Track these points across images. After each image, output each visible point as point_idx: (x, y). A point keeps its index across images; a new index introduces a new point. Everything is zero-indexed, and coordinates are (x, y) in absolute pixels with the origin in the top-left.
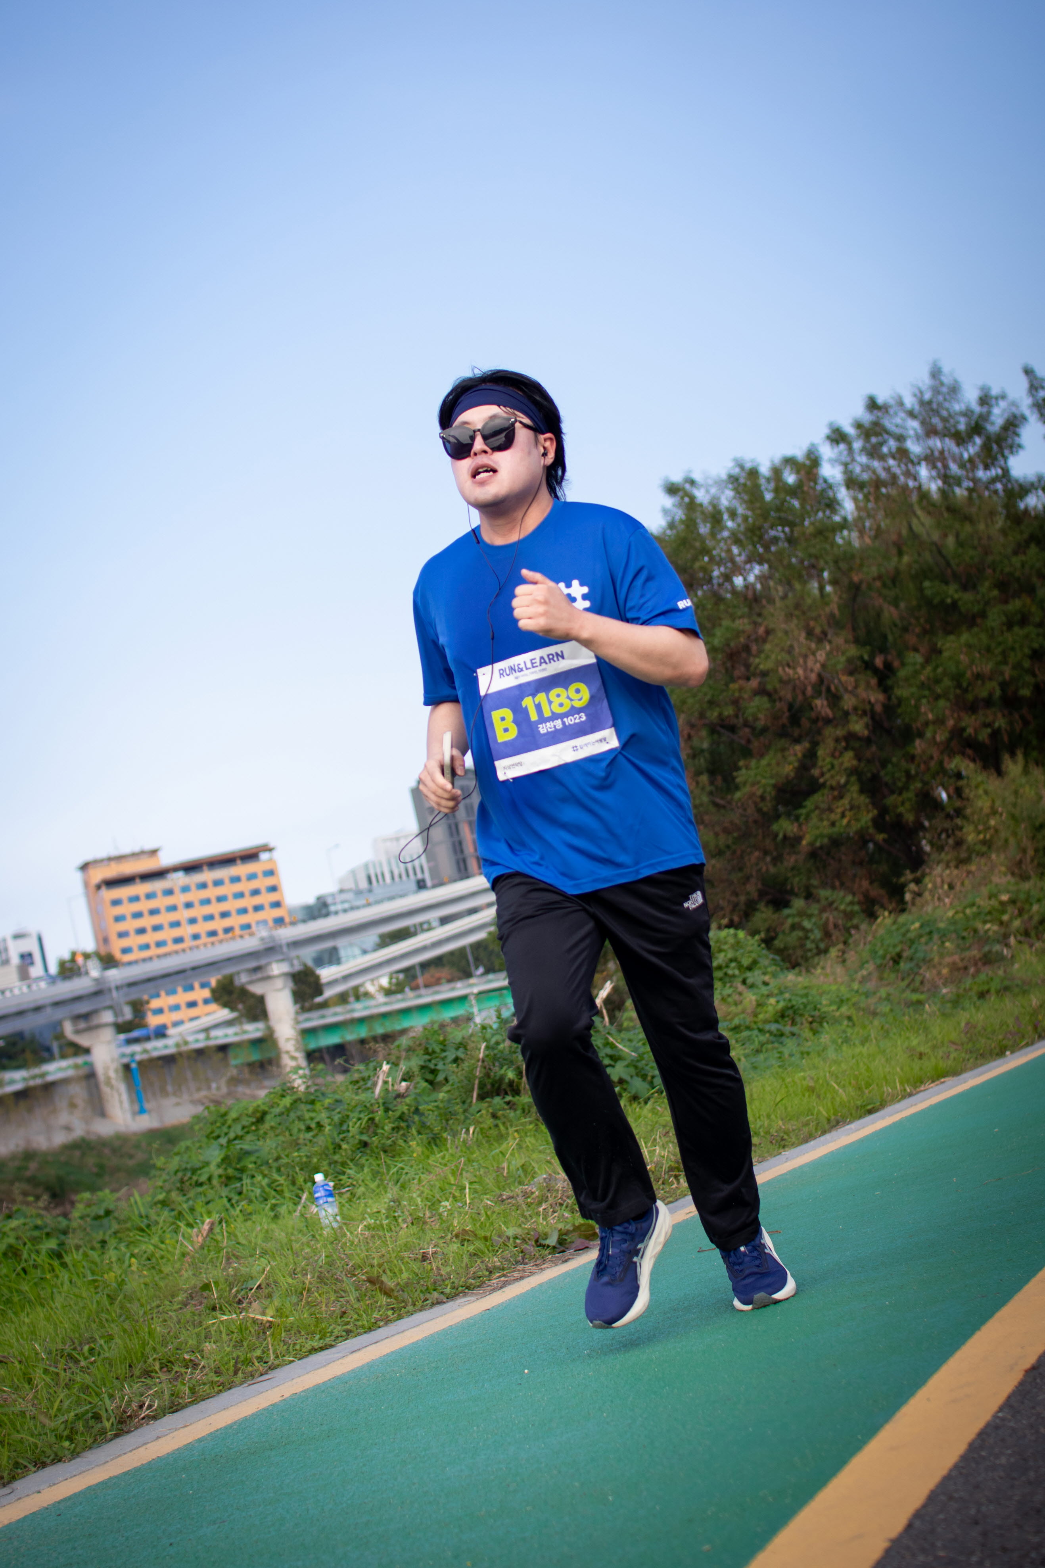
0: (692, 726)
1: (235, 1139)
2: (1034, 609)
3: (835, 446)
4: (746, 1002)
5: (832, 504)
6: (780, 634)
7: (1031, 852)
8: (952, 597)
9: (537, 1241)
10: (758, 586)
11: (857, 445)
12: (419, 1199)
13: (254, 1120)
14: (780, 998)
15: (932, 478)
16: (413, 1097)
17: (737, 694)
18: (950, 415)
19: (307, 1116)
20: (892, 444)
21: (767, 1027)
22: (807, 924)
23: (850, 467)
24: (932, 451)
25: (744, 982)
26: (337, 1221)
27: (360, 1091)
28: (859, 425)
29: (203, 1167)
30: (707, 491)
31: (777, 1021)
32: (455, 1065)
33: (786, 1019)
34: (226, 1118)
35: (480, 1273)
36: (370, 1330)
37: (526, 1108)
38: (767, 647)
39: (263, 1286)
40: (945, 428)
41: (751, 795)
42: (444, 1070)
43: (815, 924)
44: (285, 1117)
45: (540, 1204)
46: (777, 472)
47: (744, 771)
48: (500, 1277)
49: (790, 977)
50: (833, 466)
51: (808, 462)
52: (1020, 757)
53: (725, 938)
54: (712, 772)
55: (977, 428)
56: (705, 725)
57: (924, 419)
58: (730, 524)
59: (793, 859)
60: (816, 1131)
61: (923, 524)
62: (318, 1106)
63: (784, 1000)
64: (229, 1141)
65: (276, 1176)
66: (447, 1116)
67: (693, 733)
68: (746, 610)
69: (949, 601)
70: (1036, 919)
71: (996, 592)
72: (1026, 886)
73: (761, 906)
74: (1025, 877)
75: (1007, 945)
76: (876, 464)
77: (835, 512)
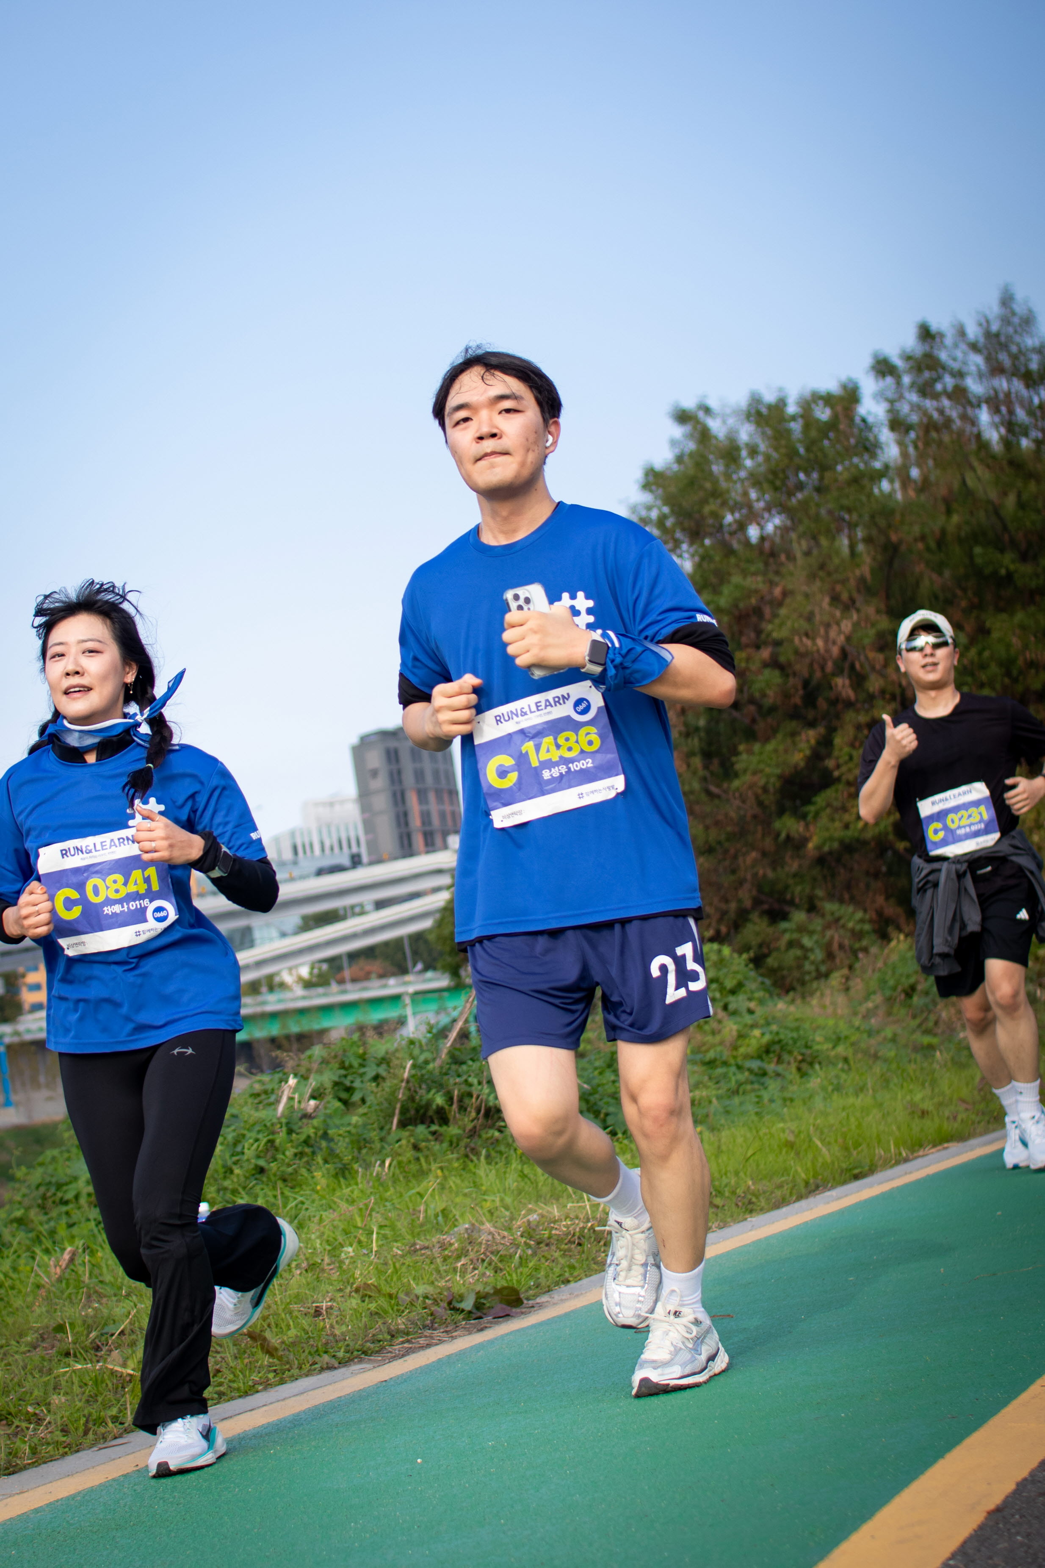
3: (881, 378)
4: (723, 1032)
5: (871, 447)
6: (799, 597)
8: (1007, 569)
9: (450, 1303)
10: (777, 539)
11: (907, 380)
12: (319, 1241)
14: (763, 1030)
15: (994, 424)
16: (322, 1118)
18: (1020, 352)
20: (948, 380)
21: (748, 1064)
22: (806, 942)
23: (897, 405)
24: (996, 392)
25: (723, 1008)
27: (261, 1106)
28: (909, 357)
29: (71, 1182)
31: (759, 1058)
32: (374, 1084)
33: (771, 1056)
35: (380, 1337)
36: (248, 1394)
37: (455, 1140)
38: (782, 612)
39: (128, 1332)
40: (1014, 366)
41: (752, 785)
42: (361, 1089)
43: (816, 942)
45: (459, 1257)
46: (807, 408)
47: (744, 757)
48: (405, 1342)
49: (780, 1005)
50: (878, 402)
51: (844, 398)
57: (990, 354)
58: (748, 462)
59: (796, 863)
61: (979, 479)
63: (768, 1033)
66: (360, 1143)
69: (1003, 572)
73: (755, 916)
76: (927, 403)
77: (874, 456)
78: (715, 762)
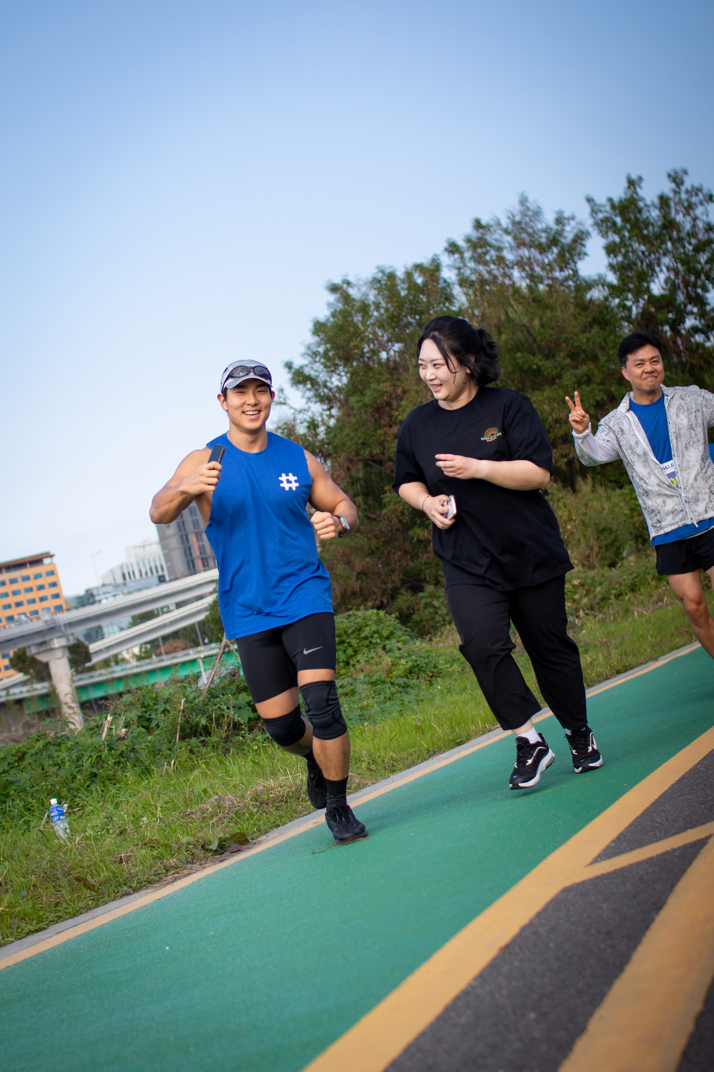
0: (351, 461)
1: (3, 773)
2: (596, 372)
3: (451, 255)
4: (384, 663)
5: (449, 298)
6: (413, 394)
7: (596, 549)
8: (537, 365)
9: (203, 847)
10: (398, 359)
11: (467, 255)
12: (126, 816)
13: (17, 758)
14: (408, 659)
15: (522, 278)
16: (129, 740)
17: (382, 438)
18: (534, 232)
19: (55, 754)
20: (493, 253)
21: (398, 681)
22: (436, 603)
23: (462, 271)
24: (522, 258)
25: (384, 648)
26: (67, 833)
27: (94, 735)
28: (468, 240)
30: (359, 290)
31: (406, 676)
32: (163, 715)
33: (414, 674)
35: (160, 872)
36: (75, 914)
38: (403, 403)
39: (3, 884)
40: (531, 241)
41: (394, 511)
42: (156, 719)
43: (442, 603)
44: (39, 755)
45: (212, 817)
46: (409, 275)
47: (388, 494)
48: (174, 874)
49: (419, 645)
50: (450, 270)
51: (431, 268)
52: (589, 480)
53: (370, 616)
54: (366, 495)
55: (554, 241)
56: (360, 460)
57: (516, 235)
58: (375, 313)
59: (425, 556)
60: (418, 760)
61: (516, 312)
62: (63, 747)
63: (412, 661)
65: (30, 800)
66: (155, 752)
67: (350, 466)
68: (388, 376)
69: (535, 367)
70: (599, 597)
71: (568, 361)
72: (592, 573)
73: (403, 591)
74: (592, 567)
75: (578, 617)
76: (481, 268)
77: (452, 303)
78: (371, 498)
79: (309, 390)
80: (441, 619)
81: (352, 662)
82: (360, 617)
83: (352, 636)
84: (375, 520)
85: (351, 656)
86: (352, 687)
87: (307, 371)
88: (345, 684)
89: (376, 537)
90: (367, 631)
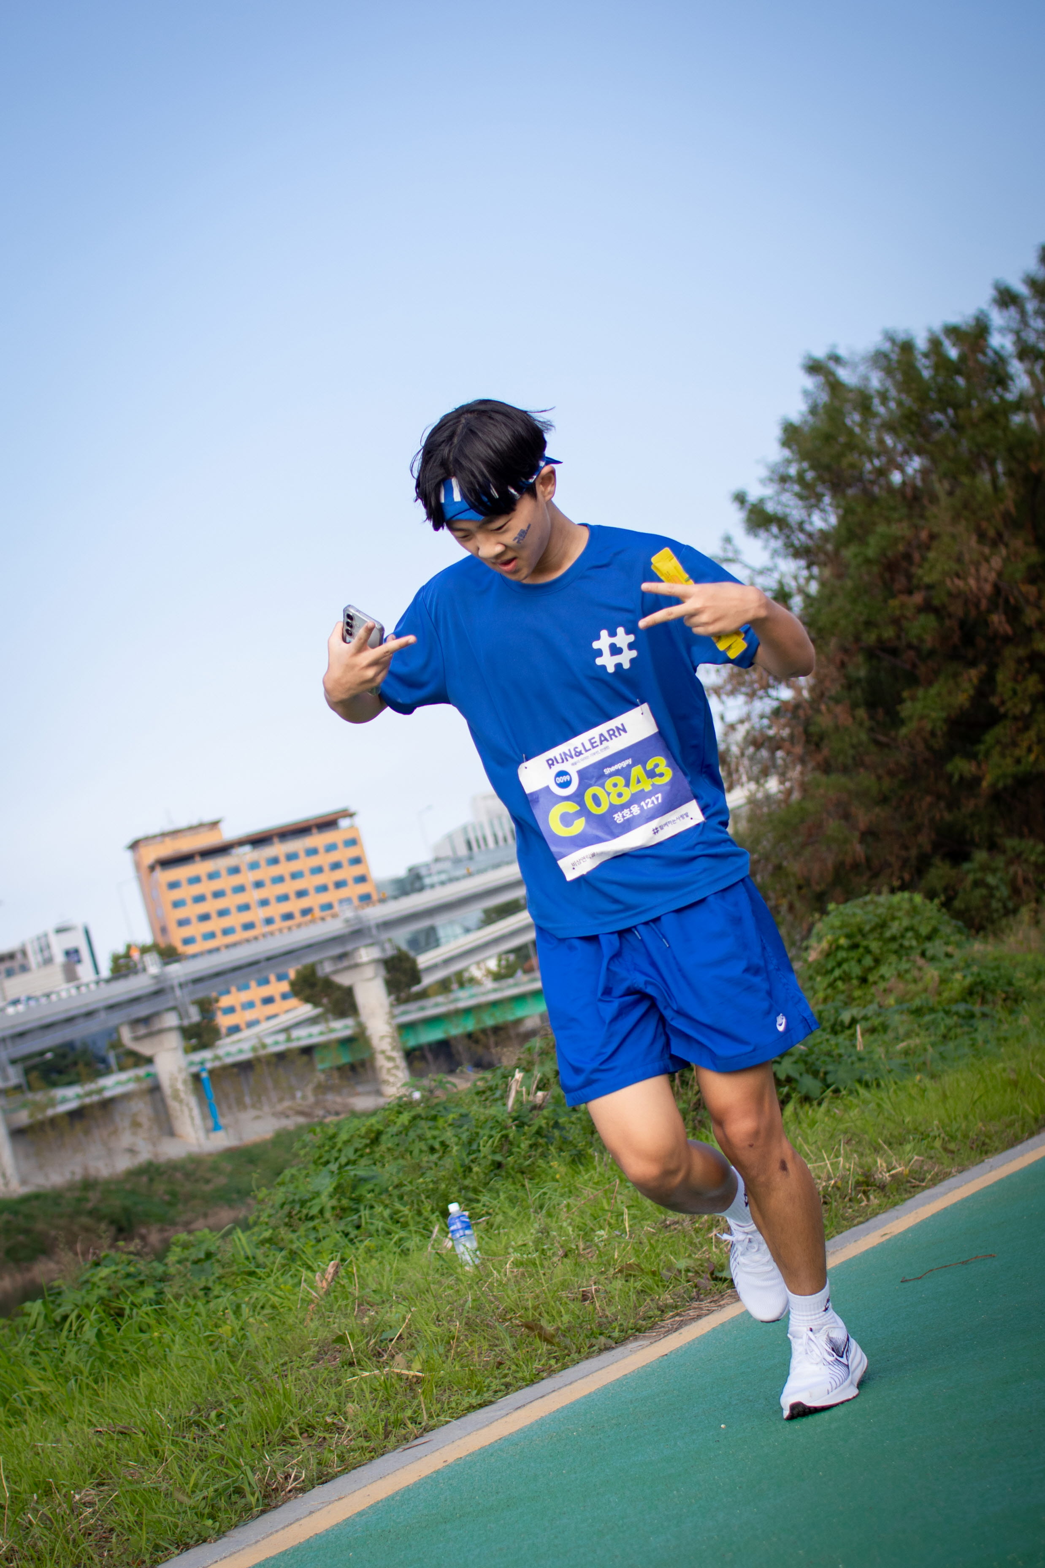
0: (846, 651)
1: (347, 1164)
3: (1005, 309)
4: (927, 978)
5: (1002, 380)
6: (946, 539)
9: (712, 1272)
10: (919, 483)
11: (1031, 307)
12: (570, 1229)
13: (368, 1141)
14: (967, 972)
16: (551, 1108)
17: (898, 612)
19: (429, 1134)
21: (954, 1008)
22: (991, 880)
23: (1024, 334)
25: (923, 954)
26: (477, 1257)
27: (488, 1103)
28: (1032, 282)
29: (314, 1198)
30: (854, 370)
31: (964, 1000)
33: (975, 996)
34: (336, 1140)
35: (651, 1313)
36: (532, 1382)
38: (931, 555)
39: (405, 1336)
41: (919, 731)
43: (1001, 879)
44: (403, 1136)
46: (935, 344)
47: (909, 703)
48: (673, 1317)
49: (978, 947)
50: (1004, 335)
51: (974, 332)
53: (899, 903)
54: (871, 706)
56: (861, 649)
58: (881, 410)
59: (972, 804)
62: (441, 1122)
63: (972, 974)
64: (340, 1167)
65: (398, 1206)
67: (846, 659)
68: (904, 511)
73: (937, 861)
77: (1006, 388)
78: (880, 712)
79: (776, 537)
80: (1000, 905)
81: (871, 978)
82: (882, 905)
83: (871, 936)
84: (887, 745)
85: (870, 970)
86: (881, 1019)
87: (770, 507)
88: (870, 1013)
89: (891, 774)
90: (895, 928)
